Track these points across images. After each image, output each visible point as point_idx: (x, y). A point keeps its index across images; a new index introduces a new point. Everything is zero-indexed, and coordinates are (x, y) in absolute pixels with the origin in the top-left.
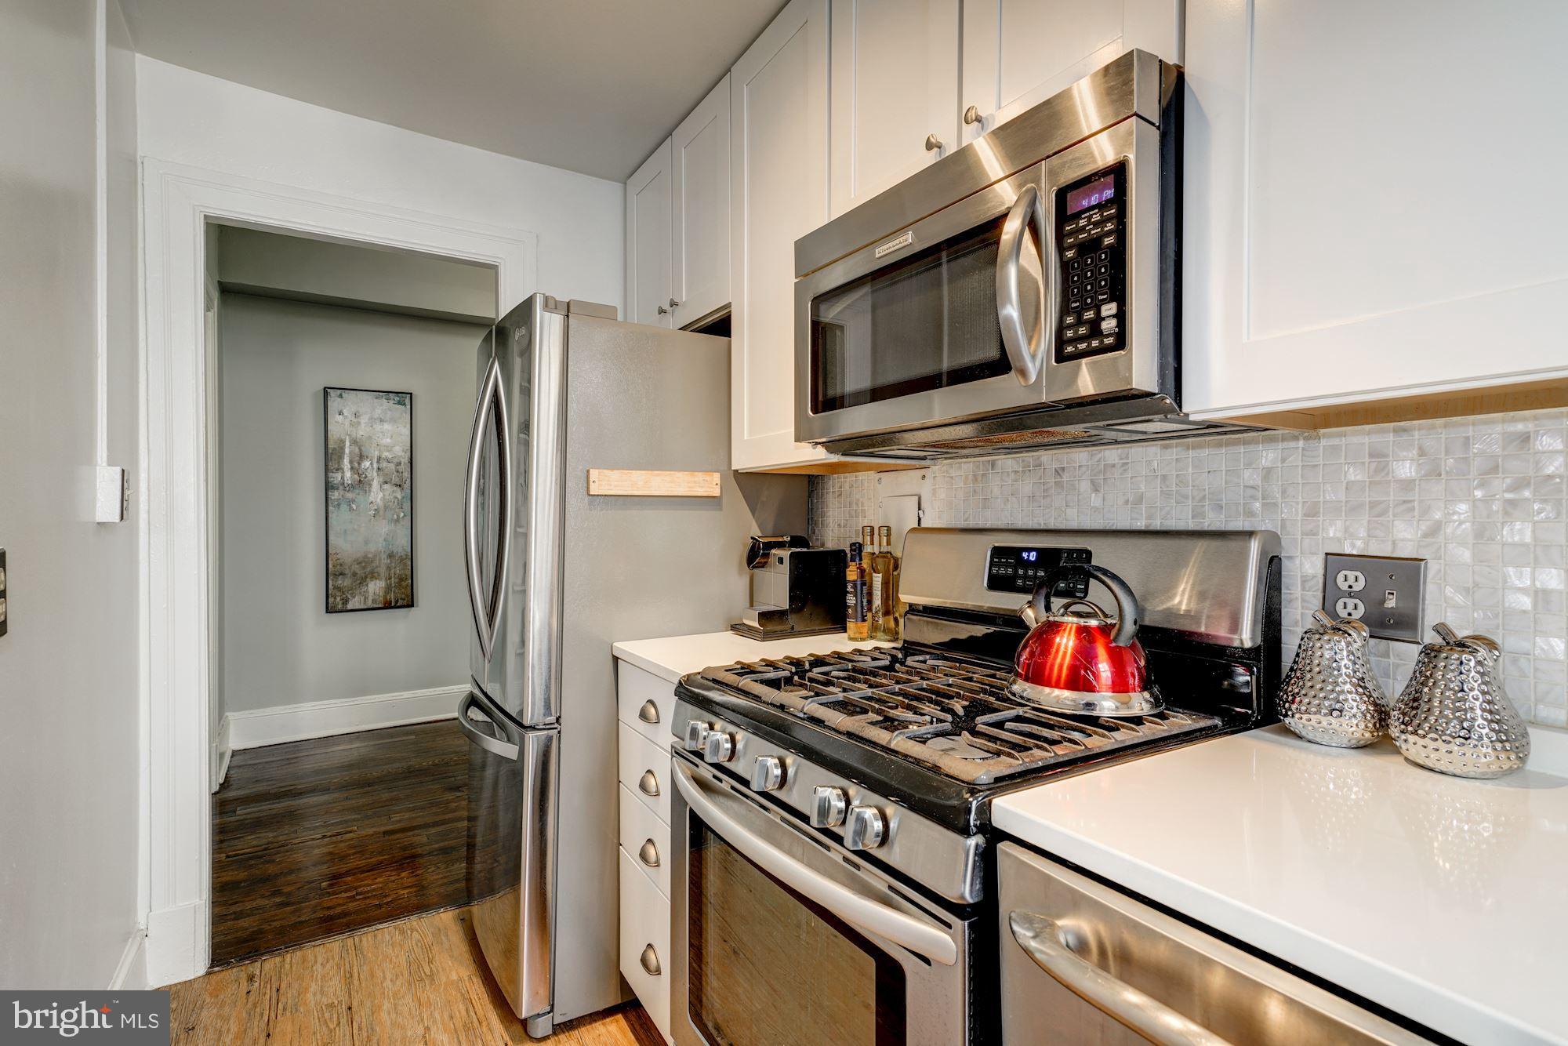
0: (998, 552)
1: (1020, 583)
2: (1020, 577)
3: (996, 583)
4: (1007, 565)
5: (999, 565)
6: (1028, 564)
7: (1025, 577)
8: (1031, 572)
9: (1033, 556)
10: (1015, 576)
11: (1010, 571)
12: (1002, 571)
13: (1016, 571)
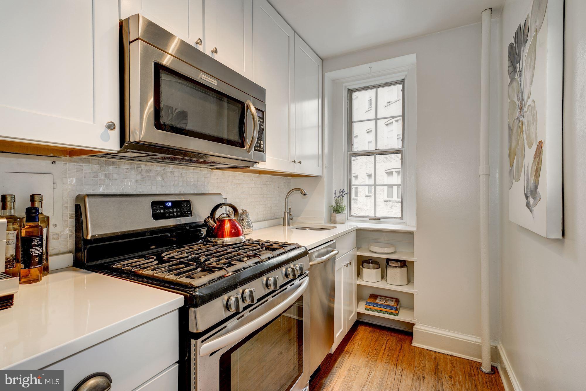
0: (154, 204)
1: (167, 215)
2: (167, 212)
3: (156, 217)
4: (160, 209)
5: (157, 209)
6: (169, 207)
7: (169, 212)
8: (171, 210)
9: (169, 204)
10: (165, 213)
11: (162, 211)
12: (159, 211)
13: (164, 211)
